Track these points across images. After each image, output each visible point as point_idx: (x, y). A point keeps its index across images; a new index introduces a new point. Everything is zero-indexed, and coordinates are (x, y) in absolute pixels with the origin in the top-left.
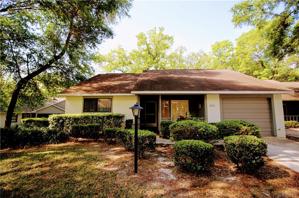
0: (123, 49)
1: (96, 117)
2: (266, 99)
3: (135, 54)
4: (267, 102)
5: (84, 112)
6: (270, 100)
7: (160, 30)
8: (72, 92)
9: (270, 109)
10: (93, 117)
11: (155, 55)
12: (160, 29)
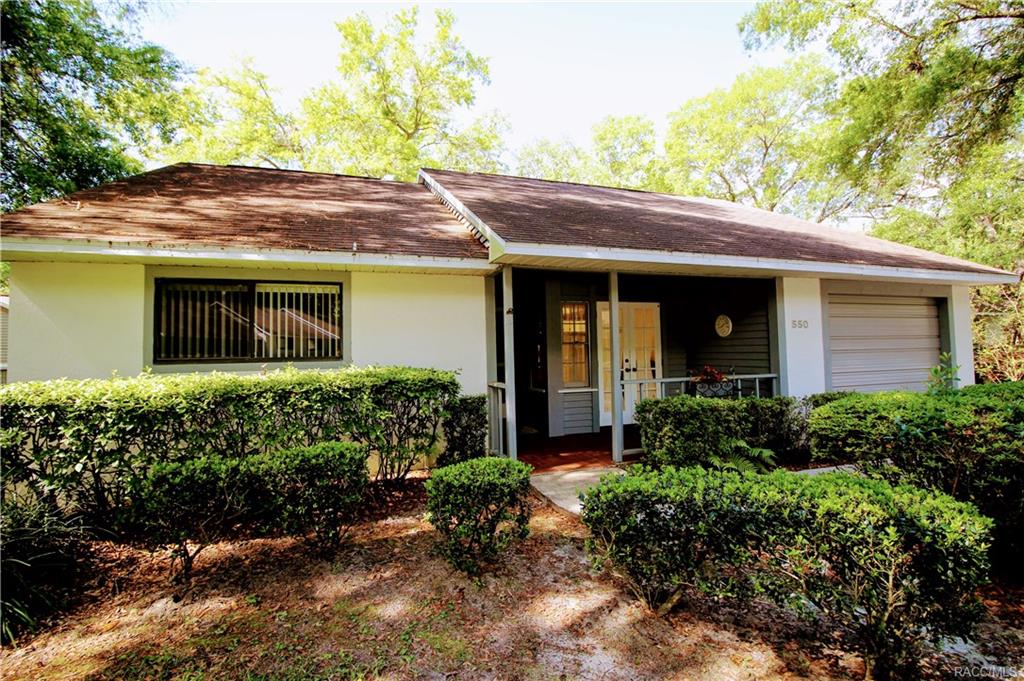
0: (263, 77)
1: (307, 395)
2: (925, 301)
3: (327, 104)
4: (933, 311)
5: (156, 362)
6: (940, 305)
7: (438, 20)
8: (66, 230)
9: (939, 336)
10: (282, 396)
11: (410, 128)
12: (439, 17)
